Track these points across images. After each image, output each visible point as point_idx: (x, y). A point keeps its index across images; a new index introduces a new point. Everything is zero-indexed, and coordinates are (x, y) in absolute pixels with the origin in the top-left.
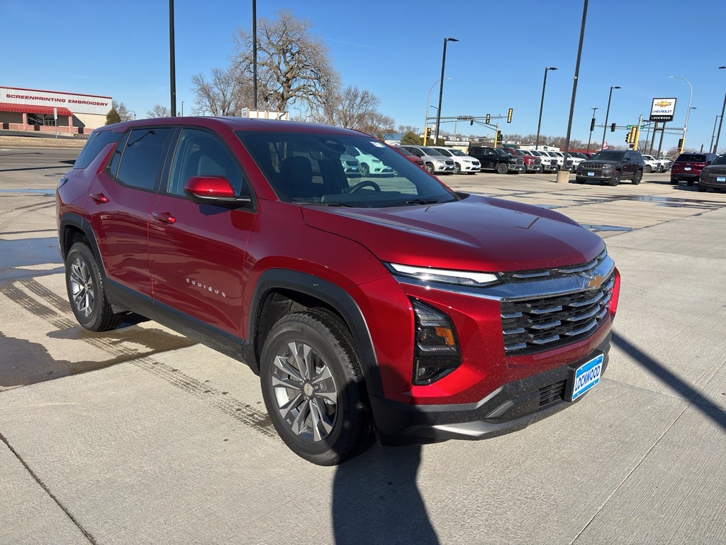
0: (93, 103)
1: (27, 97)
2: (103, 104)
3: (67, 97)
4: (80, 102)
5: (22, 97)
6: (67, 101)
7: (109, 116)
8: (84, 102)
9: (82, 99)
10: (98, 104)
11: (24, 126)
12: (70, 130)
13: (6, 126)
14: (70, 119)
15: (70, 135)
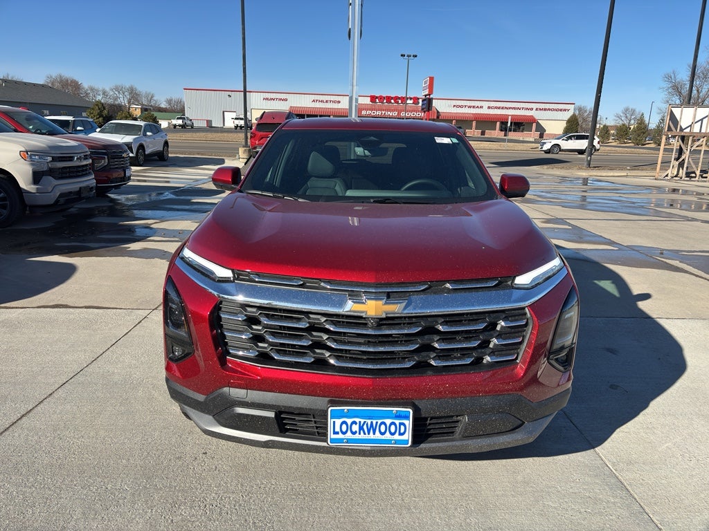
0: (556, 110)
1: (502, 108)
2: (565, 110)
3: (534, 106)
4: (545, 110)
5: (499, 108)
6: (534, 109)
7: (569, 121)
8: (549, 109)
9: (547, 106)
10: (561, 110)
11: (497, 133)
12: (532, 136)
13: (483, 133)
14: (534, 125)
15: (532, 139)
